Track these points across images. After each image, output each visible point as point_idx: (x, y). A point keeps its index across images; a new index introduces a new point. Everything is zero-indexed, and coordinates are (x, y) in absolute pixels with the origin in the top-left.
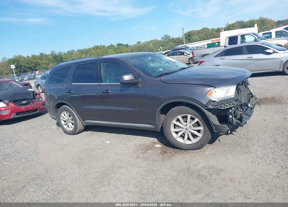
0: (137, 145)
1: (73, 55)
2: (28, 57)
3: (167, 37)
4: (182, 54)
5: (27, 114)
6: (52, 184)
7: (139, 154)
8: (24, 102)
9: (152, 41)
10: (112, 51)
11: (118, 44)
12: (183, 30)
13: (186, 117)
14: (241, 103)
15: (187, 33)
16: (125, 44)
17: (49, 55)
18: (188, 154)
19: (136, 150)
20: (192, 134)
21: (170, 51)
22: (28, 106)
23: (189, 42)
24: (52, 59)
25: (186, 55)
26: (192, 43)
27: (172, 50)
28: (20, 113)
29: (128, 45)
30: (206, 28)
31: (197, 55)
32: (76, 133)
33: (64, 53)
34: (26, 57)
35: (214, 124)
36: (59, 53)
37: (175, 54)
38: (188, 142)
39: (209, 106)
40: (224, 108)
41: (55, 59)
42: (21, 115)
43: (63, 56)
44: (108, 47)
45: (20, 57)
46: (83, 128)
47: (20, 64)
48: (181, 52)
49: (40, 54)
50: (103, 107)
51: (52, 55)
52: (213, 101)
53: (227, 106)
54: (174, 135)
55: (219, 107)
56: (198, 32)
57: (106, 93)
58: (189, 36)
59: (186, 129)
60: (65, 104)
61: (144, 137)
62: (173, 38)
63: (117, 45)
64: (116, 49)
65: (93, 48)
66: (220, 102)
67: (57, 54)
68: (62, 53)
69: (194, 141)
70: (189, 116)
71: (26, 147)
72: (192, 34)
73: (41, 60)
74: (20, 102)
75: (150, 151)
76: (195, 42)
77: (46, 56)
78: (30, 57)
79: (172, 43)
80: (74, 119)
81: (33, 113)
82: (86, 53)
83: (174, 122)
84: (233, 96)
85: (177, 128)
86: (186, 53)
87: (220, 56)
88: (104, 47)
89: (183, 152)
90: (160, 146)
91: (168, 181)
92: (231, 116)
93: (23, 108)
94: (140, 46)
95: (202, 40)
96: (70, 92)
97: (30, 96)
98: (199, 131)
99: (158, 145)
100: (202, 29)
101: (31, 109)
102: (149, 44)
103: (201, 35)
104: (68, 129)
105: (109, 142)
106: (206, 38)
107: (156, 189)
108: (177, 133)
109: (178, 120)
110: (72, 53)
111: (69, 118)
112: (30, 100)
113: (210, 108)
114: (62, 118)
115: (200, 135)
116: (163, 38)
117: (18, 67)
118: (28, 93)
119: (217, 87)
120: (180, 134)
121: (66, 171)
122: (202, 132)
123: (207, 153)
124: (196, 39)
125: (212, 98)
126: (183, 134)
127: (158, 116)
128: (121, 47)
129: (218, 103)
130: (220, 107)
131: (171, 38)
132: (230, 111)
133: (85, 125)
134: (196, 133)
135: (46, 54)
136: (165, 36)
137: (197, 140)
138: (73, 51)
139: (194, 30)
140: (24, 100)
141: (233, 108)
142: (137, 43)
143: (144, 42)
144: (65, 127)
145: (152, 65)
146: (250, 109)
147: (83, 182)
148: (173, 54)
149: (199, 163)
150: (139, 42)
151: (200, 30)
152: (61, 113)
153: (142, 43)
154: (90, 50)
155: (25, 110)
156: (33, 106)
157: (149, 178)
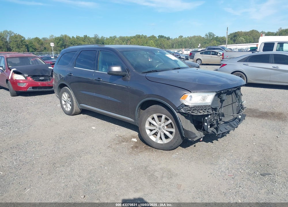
0: (117, 136)
1: (114, 41)
2: (73, 37)
3: (211, 35)
4: (216, 54)
5: (43, 89)
6: (24, 155)
7: (113, 144)
8: (41, 78)
9: (194, 37)
10: (152, 42)
11: (160, 36)
12: (227, 30)
13: (161, 117)
14: (219, 112)
15: (233, 34)
16: (167, 37)
17: (92, 38)
18: (156, 153)
19: (112, 140)
20: (165, 134)
21: (205, 49)
22: (44, 82)
23: (233, 43)
24: (94, 42)
25: (219, 56)
26: (237, 44)
27: (207, 48)
28: (36, 87)
29: (169, 38)
30: (256, 30)
31: (227, 57)
32: (72, 114)
33: (106, 38)
34: (71, 37)
35: (183, 128)
36: (101, 38)
37: (209, 53)
38: (160, 142)
39: (182, 109)
40: (196, 114)
41: (97, 43)
42: (37, 90)
43: (105, 41)
44: (149, 37)
45: (66, 36)
46: (79, 110)
47: (65, 43)
48: (215, 52)
49: (84, 36)
50: (94, 94)
51: (95, 38)
52: (186, 106)
53: (200, 112)
54: (148, 132)
55: (190, 112)
56: (246, 34)
57: (98, 81)
58: (235, 36)
59: (160, 129)
60: (67, 86)
61: (128, 129)
62: (217, 37)
63: (158, 37)
64: (157, 40)
65: (134, 37)
66: (192, 107)
67: (100, 38)
68: (104, 38)
69: (165, 141)
70: (164, 116)
71: (25, 119)
72: (238, 35)
73: (84, 42)
74: (38, 77)
75: (124, 143)
76: (240, 43)
77: (89, 39)
78: (75, 38)
79: (215, 41)
80: (72, 101)
81: (48, 89)
82: (127, 40)
83: (150, 119)
84: (210, 104)
85: (152, 126)
86: (220, 54)
87: (244, 62)
88: (145, 37)
89: (152, 150)
90: (136, 141)
91: (120, 175)
92: (206, 124)
93: (40, 83)
94: (182, 41)
95: (249, 42)
96: (70, 74)
97: (49, 73)
98: (171, 133)
99: (136, 139)
100: (250, 31)
101: (47, 86)
102: (191, 39)
103: (248, 38)
104: (66, 109)
105: (95, 128)
106: (253, 41)
107: (105, 179)
108: (151, 130)
109: (153, 119)
110: (114, 40)
111: (68, 99)
112: (47, 77)
113: (182, 112)
114: (62, 98)
115: (171, 137)
116: (206, 35)
117: (63, 45)
118: (47, 70)
119: (193, 92)
120: (154, 132)
121: (42, 147)
122: (174, 134)
123: (174, 156)
124: (242, 41)
125: (186, 102)
126: (156, 132)
127: (137, 111)
128: (162, 39)
129: (191, 108)
130: (192, 112)
131: (215, 36)
132: (206, 118)
133: (80, 108)
134: (168, 134)
135: (90, 37)
136: (209, 34)
137: (168, 141)
138: (115, 37)
139: (241, 31)
140: (42, 76)
141: (210, 116)
142: (179, 37)
143: (186, 37)
144: (64, 106)
145: (149, 60)
146: (238, 121)
147: (49, 159)
148: (206, 53)
149: (160, 164)
150: (181, 37)
151: (248, 32)
152: (62, 93)
153: (184, 37)
154: (131, 38)
155: (41, 86)
156: (49, 83)
157: (105, 168)
